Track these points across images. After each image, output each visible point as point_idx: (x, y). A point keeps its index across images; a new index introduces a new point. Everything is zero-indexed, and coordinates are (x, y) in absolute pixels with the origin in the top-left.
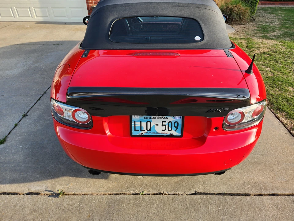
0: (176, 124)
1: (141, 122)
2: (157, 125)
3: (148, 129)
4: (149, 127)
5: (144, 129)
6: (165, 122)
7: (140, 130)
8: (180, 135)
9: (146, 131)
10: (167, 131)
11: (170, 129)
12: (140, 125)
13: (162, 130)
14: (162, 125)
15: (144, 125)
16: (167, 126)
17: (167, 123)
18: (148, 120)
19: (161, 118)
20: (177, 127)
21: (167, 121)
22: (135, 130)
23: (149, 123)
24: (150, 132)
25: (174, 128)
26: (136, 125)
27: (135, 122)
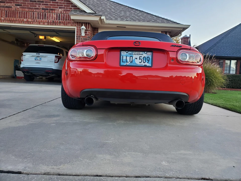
0: (148, 58)
1: (126, 56)
2: (136, 59)
3: (131, 62)
4: (131, 60)
5: (128, 61)
6: (142, 57)
7: (125, 62)
8: (151, 65)
9: (129, 63)
10: (142, 63)
11: (144, 62)
12: (126, 59)
13: (140, 62)
14: (140, 59)
15: (128, 58)
16: (142, 59)
17: (143, 57)
18: (131, 55)
19: (139, 54)
20: (149, 60)
21: (143, 56)
22: (123, 62)
23: (131, 57)
24: (132, 63)
25: (147, 61)
26: (123, 59)
27: (123, 56)
